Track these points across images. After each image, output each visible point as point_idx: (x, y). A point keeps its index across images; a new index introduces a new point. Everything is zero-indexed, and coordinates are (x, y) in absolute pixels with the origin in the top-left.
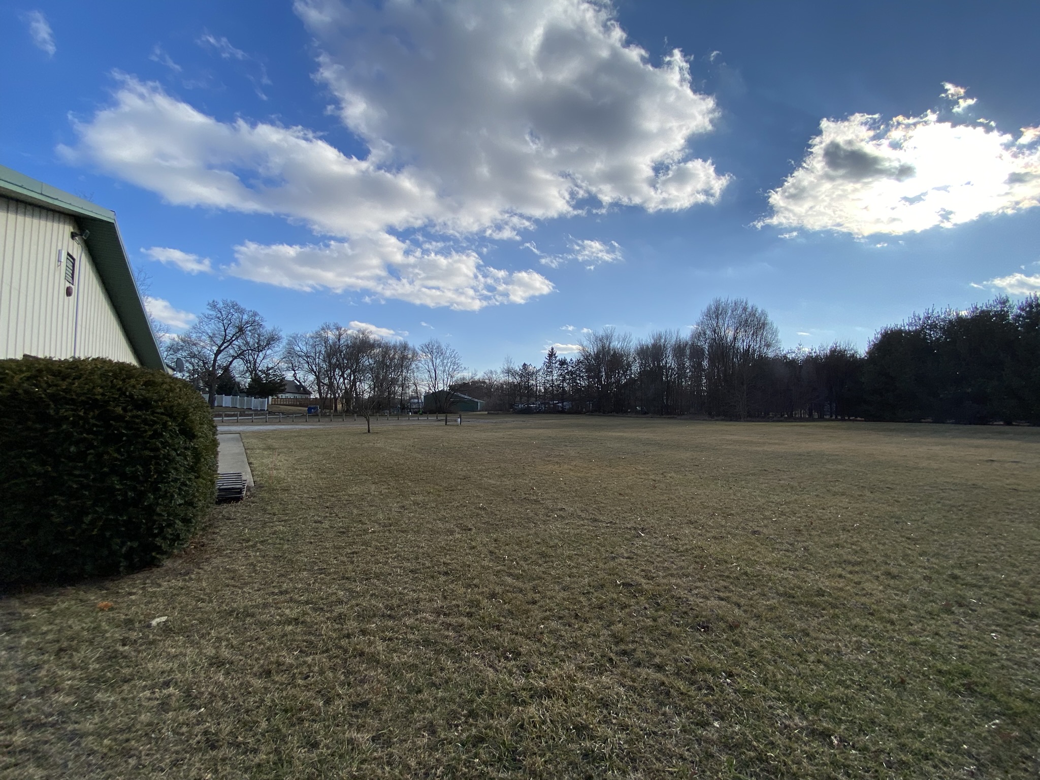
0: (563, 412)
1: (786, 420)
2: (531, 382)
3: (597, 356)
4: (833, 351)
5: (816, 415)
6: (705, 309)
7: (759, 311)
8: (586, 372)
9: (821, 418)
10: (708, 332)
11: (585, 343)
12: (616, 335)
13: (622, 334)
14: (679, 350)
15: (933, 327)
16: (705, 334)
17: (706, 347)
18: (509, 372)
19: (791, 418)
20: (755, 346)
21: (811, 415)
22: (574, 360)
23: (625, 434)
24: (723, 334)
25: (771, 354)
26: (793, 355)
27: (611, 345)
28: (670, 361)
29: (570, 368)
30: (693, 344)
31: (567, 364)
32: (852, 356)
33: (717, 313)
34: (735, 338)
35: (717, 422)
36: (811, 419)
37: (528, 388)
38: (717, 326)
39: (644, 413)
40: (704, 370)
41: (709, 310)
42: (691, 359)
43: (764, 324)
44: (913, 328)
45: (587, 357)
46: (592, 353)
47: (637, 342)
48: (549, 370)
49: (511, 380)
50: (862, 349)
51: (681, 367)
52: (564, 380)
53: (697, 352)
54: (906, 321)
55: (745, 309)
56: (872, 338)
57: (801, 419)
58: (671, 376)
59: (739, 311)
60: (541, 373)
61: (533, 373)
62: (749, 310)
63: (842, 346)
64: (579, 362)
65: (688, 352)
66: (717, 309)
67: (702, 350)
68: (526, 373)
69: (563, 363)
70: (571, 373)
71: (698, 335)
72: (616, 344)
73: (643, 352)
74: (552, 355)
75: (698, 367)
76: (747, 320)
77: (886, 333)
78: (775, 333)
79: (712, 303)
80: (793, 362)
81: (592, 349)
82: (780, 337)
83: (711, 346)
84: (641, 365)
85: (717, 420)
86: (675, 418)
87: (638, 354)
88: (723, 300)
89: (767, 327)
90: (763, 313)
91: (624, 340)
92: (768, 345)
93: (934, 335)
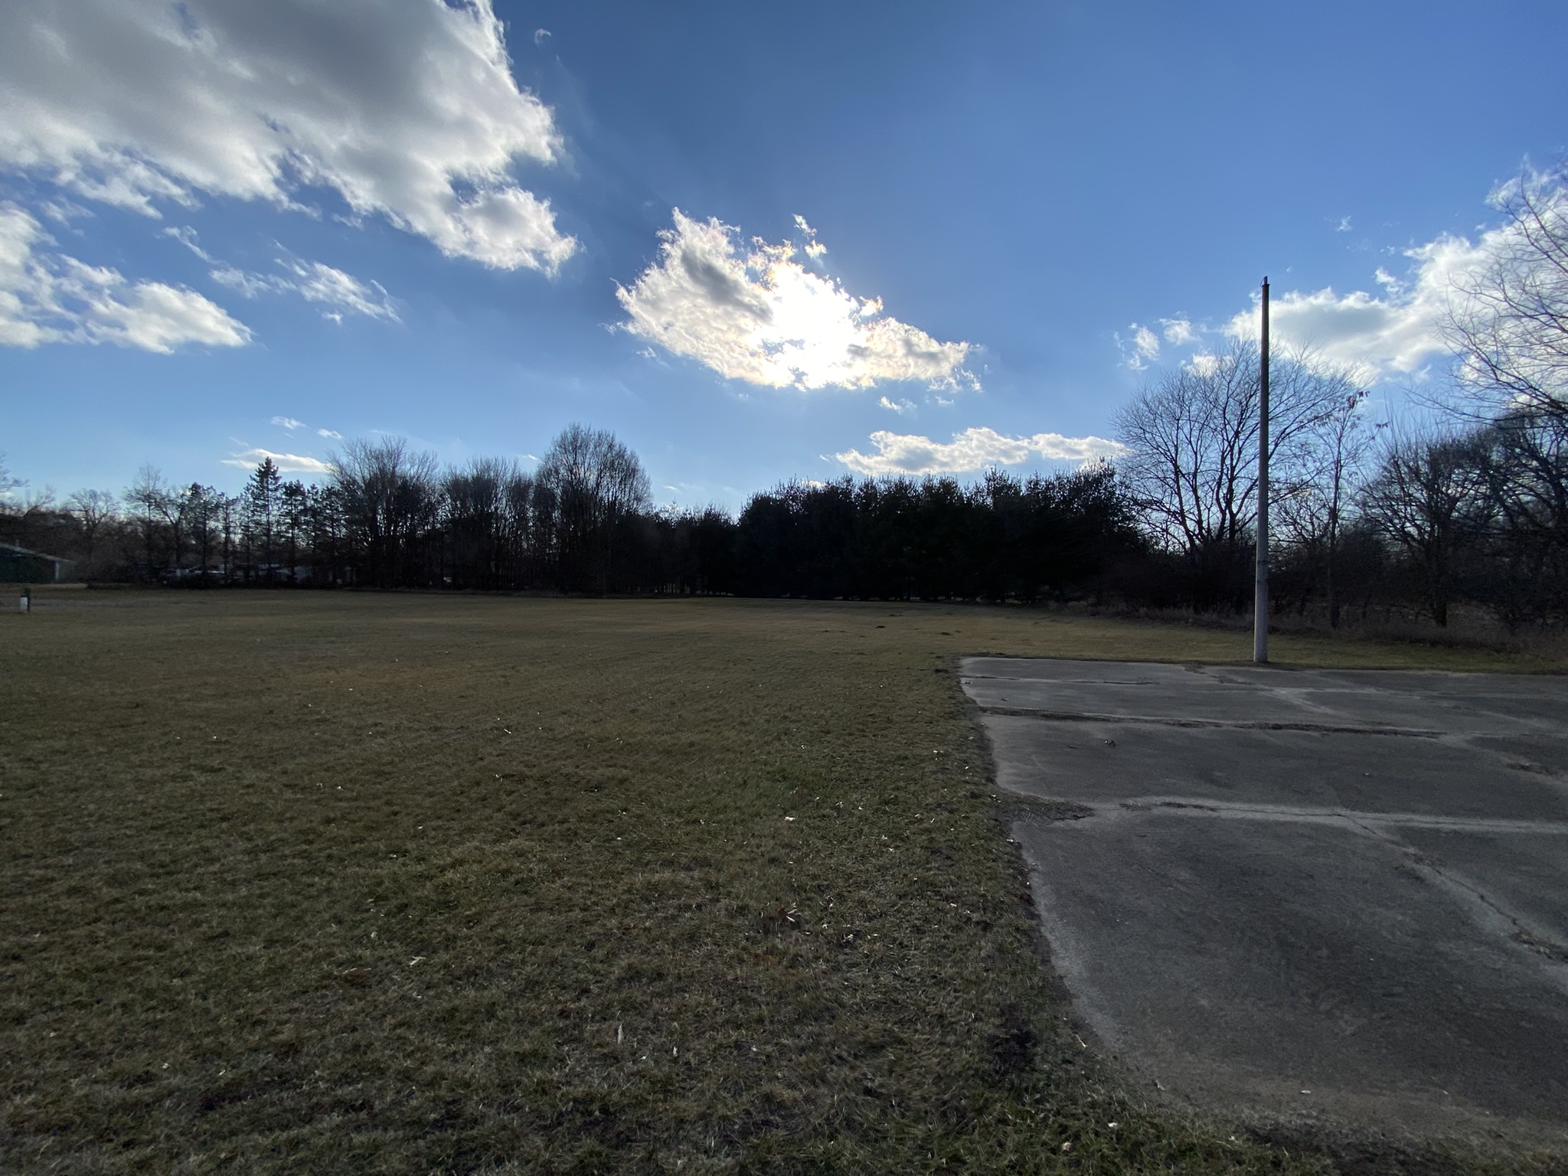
0: (290, 584)
1: (656, 596)
2: (212, 524)
3: (370, 485)
4: (708, 514)
5: (688, 590)
6: (558, 436)
7: (628, 452)
8: (346, 513)
9: (692, 595)
10: (562, 471)
11: (344, 460)
12: (406, 452)
13: (419, 453)
14: (519, 490)
15: (794, 498)
16: (557, 472)
17: (559, 491)
18: (149, 498)
19: (662, 595)
20: (623, 498)
21: (682, 591)
22: (320, 488)
23: (436, 621)
24: (582, 475)
25: (641, 512)
26: (667, 515)
27: (397, 469)
28: (502, 505)
29: (310, 503)
30: (539, 486)
31: (303, 494)
32: (726, 521)
33: (574, 445)
34: (598, 485)
35: (574, 600)
36: (682, 595)
37: (204, 536)
38: (575, 464)
39: (457, 587)
40: (554, 525)
41: (564, 438)
42: (535, 505)
43: (634, 471)
44: (779, 497)
45: (349, 484)
46: (359, 479)
47: (447, 471)
48: (260, 502)
49: (156, 516)
50: (735, 516)
51: (522, 518)
52: (295, 523)
53: (544, 497)
54: (774, 490)
55: (611, 447)
56: (745, 504)
57: (672, 595)
58: (504, 530)
59: (604, 448)
60: (239, 508)
61: (217, 506)
62: (617, 448)
63: (717, 509)
64: (330, 492)
65: (531, 496)
66: (575, 439)
67: (553, 495)
68: (199, 505)
69: (293, 491)
70: (314, 512)
71: (547, 474)
72: (407, 469)
73: (458, 488)
74: (266, 472)
75: (544, 518)
76: (613, 463)
77: (757, 499)
78: (646, 484)
79: (568, 430)
80: (666, 522)
81: (361, 472)
82: (652, 490)
83: (564, 492)
84: (455, 508)
85: (573, 597)
86: (510, 595)
87: (448, 491)
88: (582, 427)
89: (638, 475)
90: (633, 456)
91: (422, 463)
92: (638, 499)
93: (795, 507)
